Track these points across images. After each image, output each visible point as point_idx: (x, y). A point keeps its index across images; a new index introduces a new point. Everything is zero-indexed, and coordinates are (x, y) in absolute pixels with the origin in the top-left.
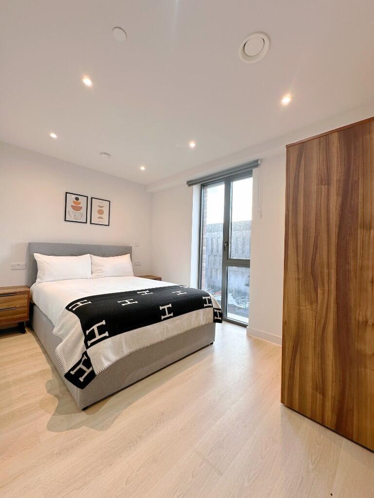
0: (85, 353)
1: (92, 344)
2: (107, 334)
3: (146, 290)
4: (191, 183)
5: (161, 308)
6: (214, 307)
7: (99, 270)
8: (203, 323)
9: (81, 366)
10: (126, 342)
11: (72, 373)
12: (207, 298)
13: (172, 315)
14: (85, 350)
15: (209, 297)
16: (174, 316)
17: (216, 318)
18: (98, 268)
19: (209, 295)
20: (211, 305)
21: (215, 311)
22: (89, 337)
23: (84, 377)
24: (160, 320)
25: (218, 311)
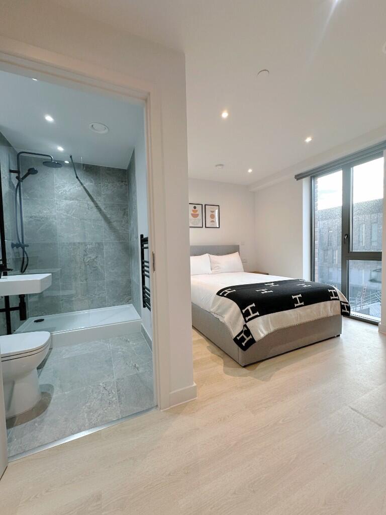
0: (245, 326)
1: (250, 320)
2: (257, 313)
3: (271, 282)
4: (299, 177)
5: (293, 297)
6: (341, 299)
7: (216, 267)
8: (331, 314)
9: (243, 334)
10: (271, 321)
11: (238, 338)
12: (332, 291)
13: (303, 303)
14: (245, 323)
15: (334, 291)
16: (306, 304)
17: (343, 311)
18: (216, 265)
19: (334, 289)
20: (337, 298)
21: (342, 304)
22: (246, 315)
23: (245, 342)
24: (294, 307)
25: (345, 304)
